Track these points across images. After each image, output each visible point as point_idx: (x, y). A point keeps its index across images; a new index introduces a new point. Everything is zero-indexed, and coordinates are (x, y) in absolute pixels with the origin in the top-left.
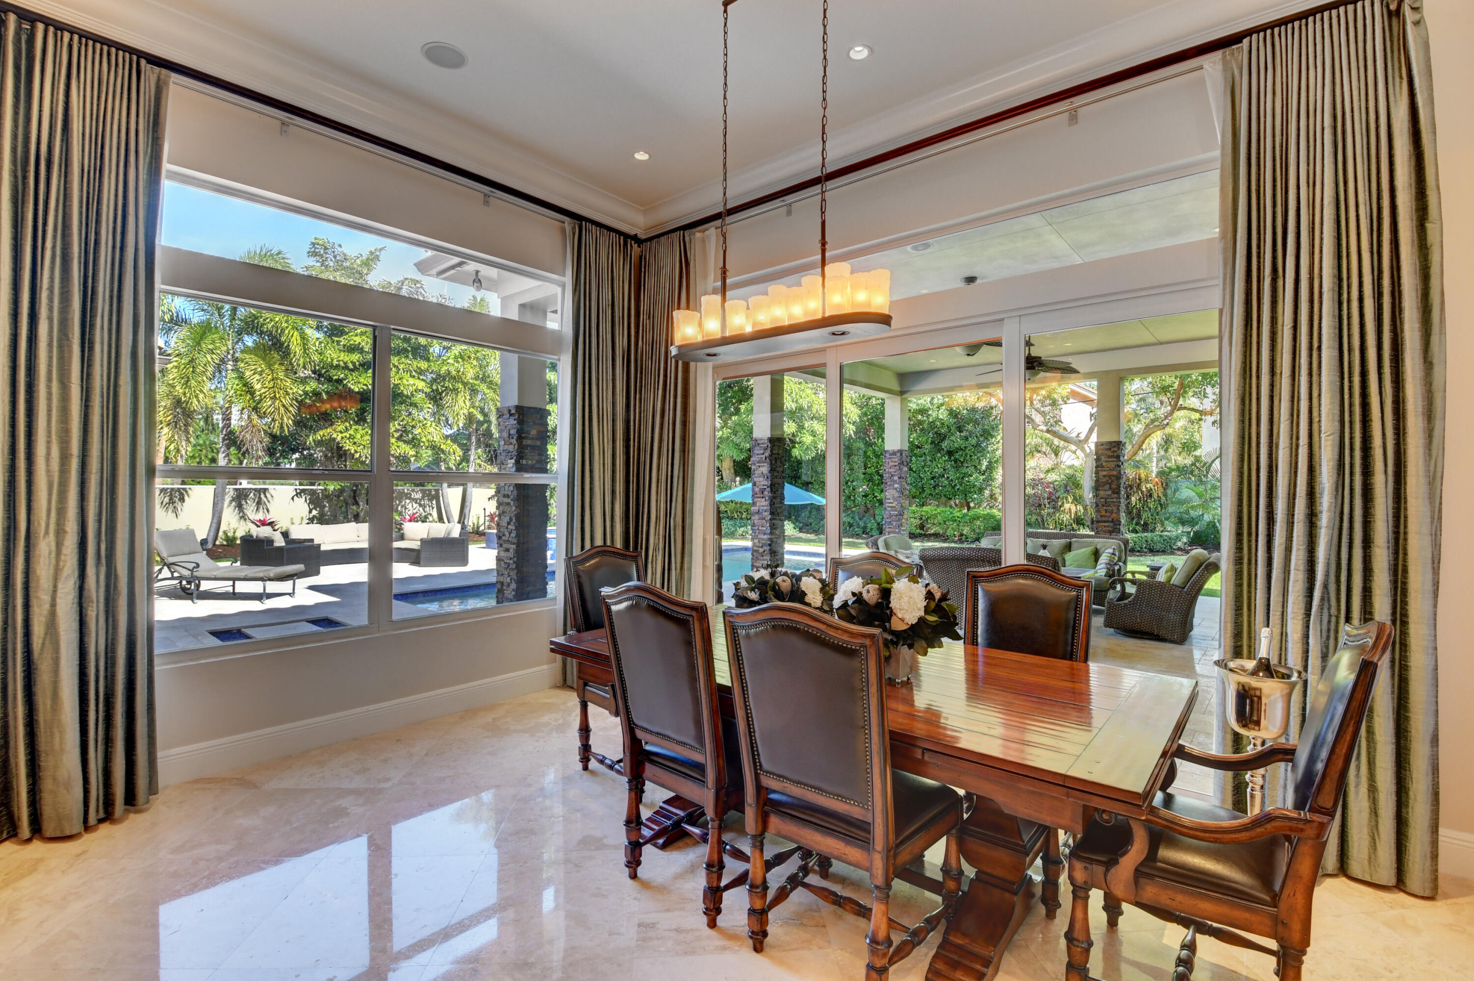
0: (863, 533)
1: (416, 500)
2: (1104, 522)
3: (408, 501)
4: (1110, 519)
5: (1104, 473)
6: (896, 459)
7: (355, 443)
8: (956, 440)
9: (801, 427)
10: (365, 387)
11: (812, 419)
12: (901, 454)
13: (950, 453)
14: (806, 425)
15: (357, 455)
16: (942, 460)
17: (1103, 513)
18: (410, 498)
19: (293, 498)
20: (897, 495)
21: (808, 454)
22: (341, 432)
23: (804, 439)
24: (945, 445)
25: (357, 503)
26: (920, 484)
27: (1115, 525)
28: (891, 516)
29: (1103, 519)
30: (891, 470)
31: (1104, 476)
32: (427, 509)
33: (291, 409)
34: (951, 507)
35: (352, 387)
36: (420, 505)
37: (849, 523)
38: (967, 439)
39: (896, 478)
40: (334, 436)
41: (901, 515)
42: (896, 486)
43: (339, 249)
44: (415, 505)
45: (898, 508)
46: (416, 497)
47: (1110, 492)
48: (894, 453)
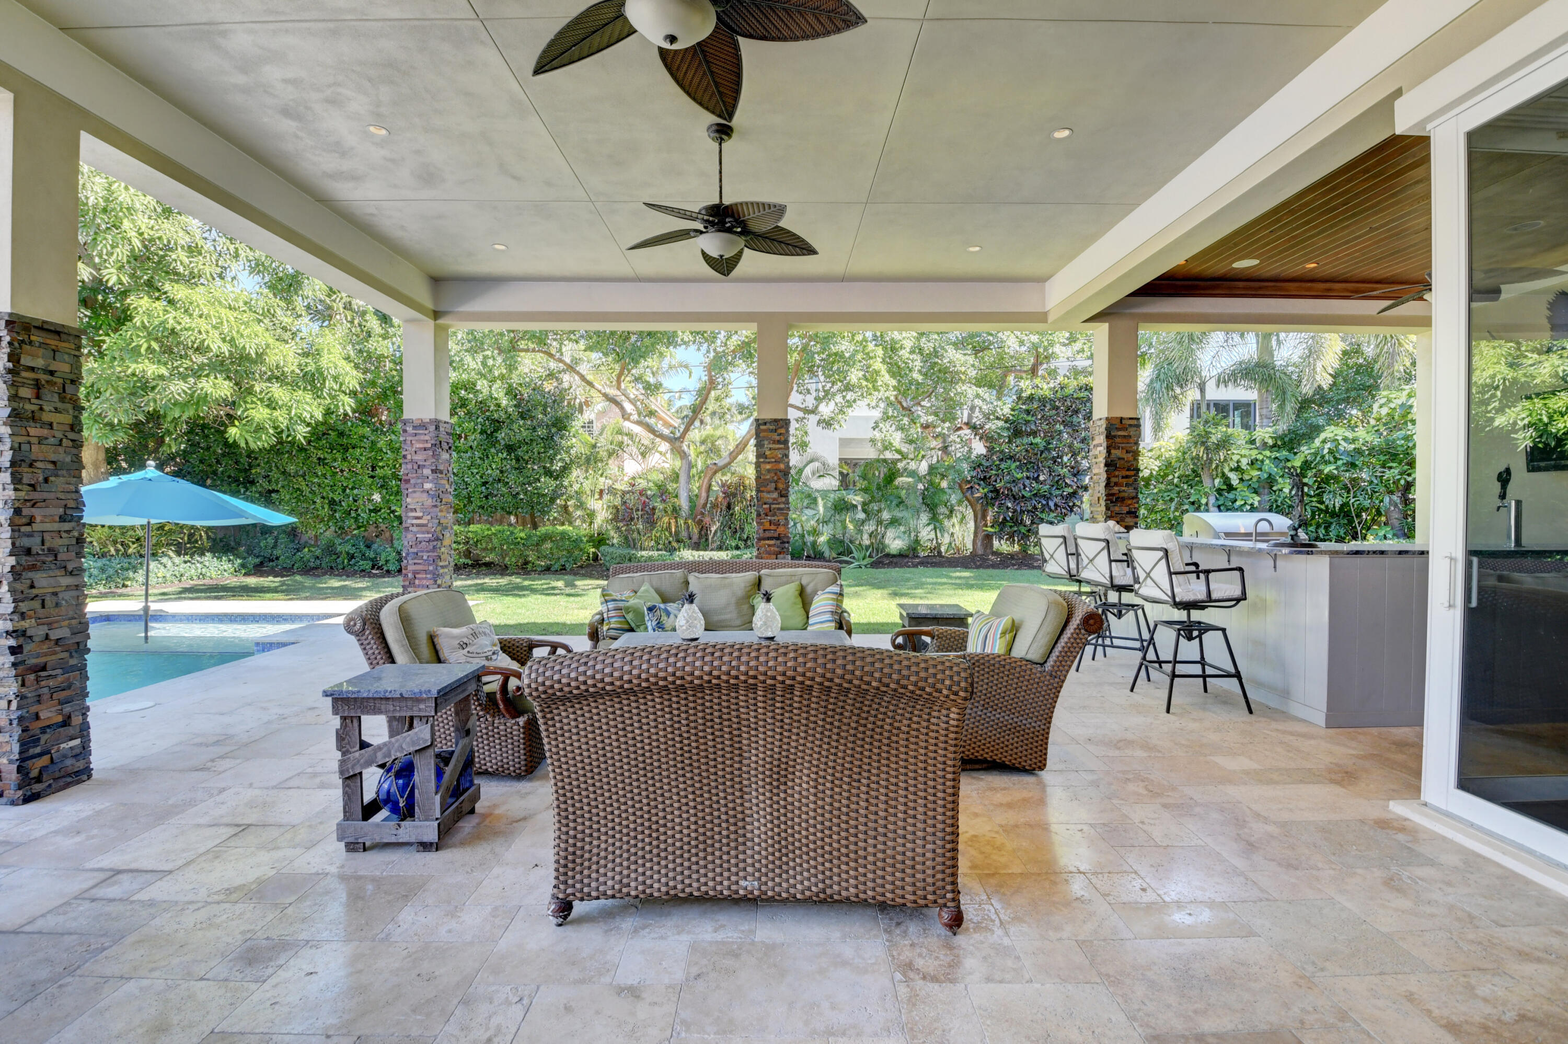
0: (373, 568)
2: (769, 539)
4: (776, 535)
5: (768, 467)
6: (428, 437)
8: (520, 430)
9: (244, 391)
11: (269, 380)
12: (437, 428)
13: (510, 448)
14: (257, 388)
16: (499, 459)
17: (767, 526)
20: (429, 502)
21: (260, 439)
23: (252, 413)
24: (501, 435)
26: (465, 492)
27: (783, 543)
28: (418, 542)
29: (768, 534)
30: (416, 458)
31: (769, 471)
34: (510, 525)
37: (348, 553)
38: (534, 429)
39: (427, 472)
41: (437, 539)
42: (428, 486)
45: (433, 525)
47: (775, 495)
48: (423, 426)
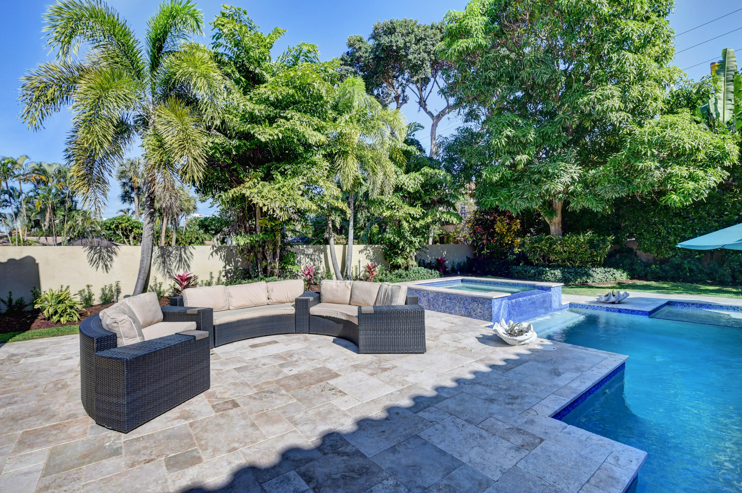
1: (308, 255)
3: (302, 256)
7: (263, 197)
10: (271, 138)
15: (265, 209)
18: (303, 254)
19: (212, 254)
22: (249, 188)
25: (265, 258)
32: (316, 263)
33: (200, 161)
35: (259, 137)
36: (311, 260)
40: (244, 191)
43: (246, 17)
44: (307, 260)
46: (309, 253)
